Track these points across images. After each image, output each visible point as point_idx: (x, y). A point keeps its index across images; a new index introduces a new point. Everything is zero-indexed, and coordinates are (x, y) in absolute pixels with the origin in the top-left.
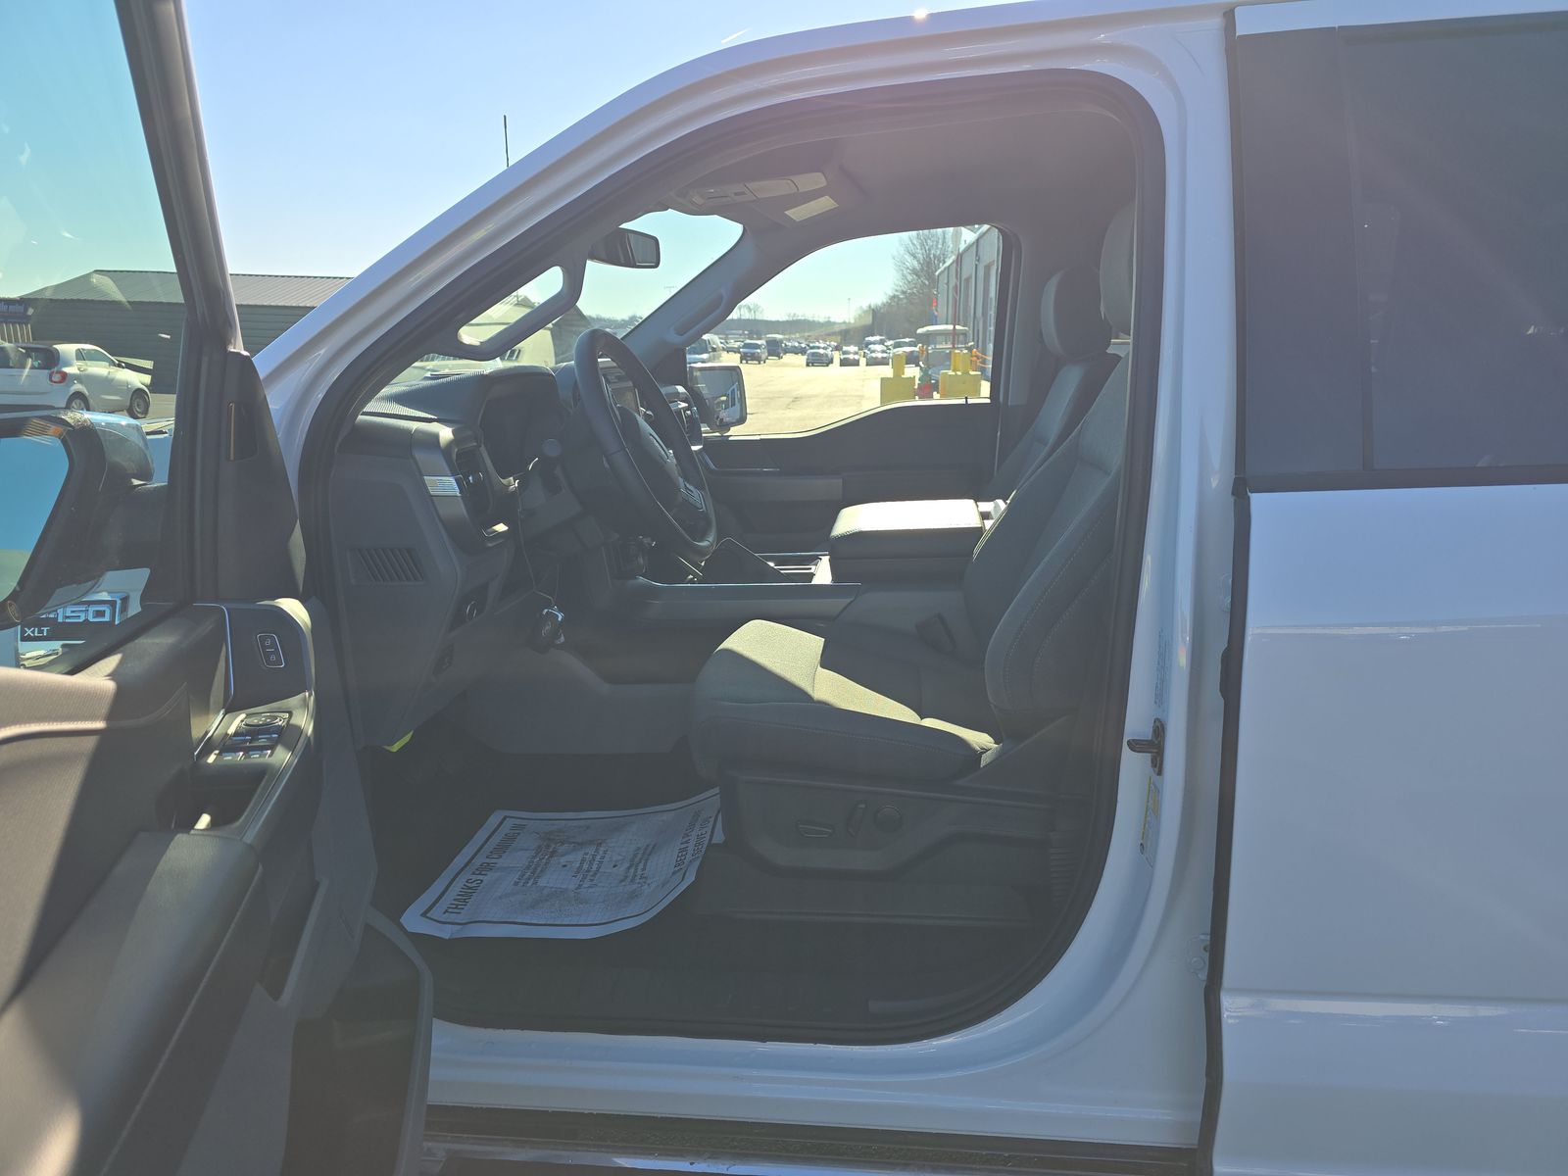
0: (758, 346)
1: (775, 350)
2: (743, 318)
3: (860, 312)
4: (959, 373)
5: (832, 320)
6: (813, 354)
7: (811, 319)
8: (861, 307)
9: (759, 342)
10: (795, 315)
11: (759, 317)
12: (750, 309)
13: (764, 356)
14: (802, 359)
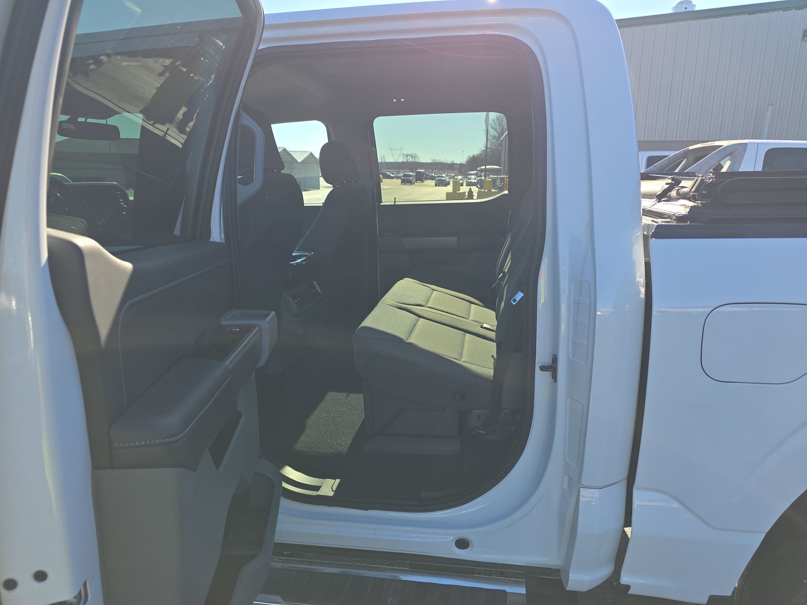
0: (410, 176)
1: (420, 178)
2: (408, 161)
3: (469, 158)
4: (486, 191)
5: (455, 162)
6: (439, 180)
7: (444, 162)
8: (470, 156)
9: (411, 174)
10: (435, 160)
11: (417, 160)
12: (412, 157)
13: (413, 181)
14: (433, 183)
